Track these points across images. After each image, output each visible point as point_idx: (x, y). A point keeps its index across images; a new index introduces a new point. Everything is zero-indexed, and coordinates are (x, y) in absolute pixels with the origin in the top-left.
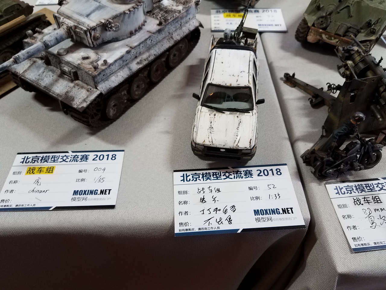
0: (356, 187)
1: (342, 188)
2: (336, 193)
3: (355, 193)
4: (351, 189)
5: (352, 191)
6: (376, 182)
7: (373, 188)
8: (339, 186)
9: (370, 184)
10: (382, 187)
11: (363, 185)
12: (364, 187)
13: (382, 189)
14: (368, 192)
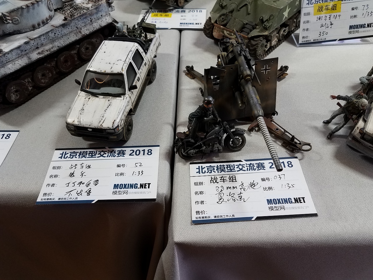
0: (217, 167)
1: (205, 168)
2: (197, 172)
3: (215, 172)
4: (213, 169)
5: (212, 171)
6: (238, 163)
7: (233, 168)
8: (202, 166)
9: (232, 165)
10: (242, 168)
11: (225, 166)
12: (225, 167)
13: (241, 169)
14: (227, 172)
